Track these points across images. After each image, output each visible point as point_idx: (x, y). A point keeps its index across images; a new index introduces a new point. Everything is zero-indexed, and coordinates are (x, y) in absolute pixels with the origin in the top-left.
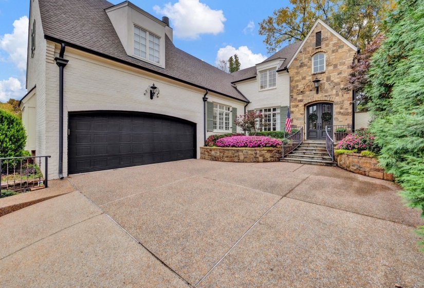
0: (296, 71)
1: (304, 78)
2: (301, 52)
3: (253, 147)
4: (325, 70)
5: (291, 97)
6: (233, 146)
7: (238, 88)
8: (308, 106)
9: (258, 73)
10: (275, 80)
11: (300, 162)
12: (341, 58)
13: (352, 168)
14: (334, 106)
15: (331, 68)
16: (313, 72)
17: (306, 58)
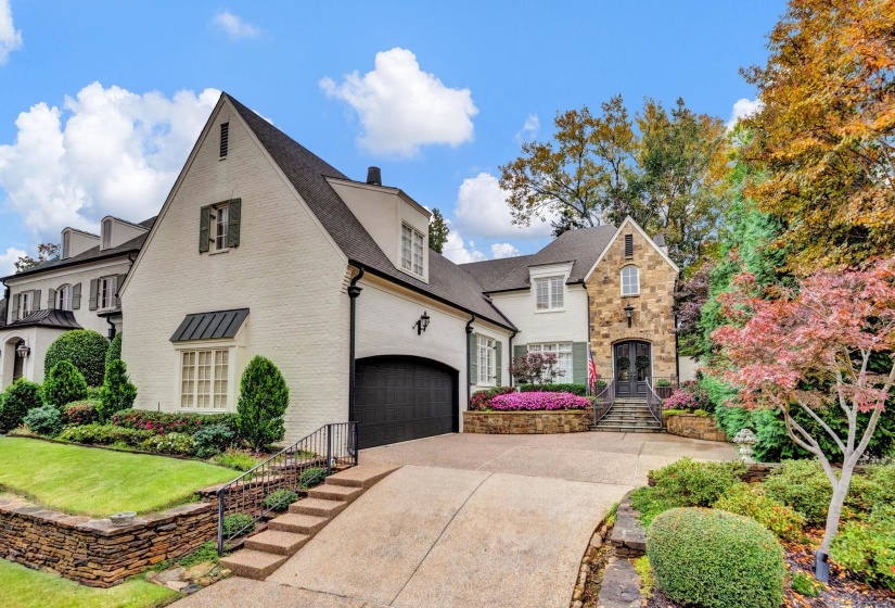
0: (598, 288)
1: (610, 301)
2: (604, 260)
3: (554, 409)
4: (638, 293)
5: (591, 328)
6: (522, 409)
7: (494, 303)
8: (617, 345)
9: (532, 281)
10: (561, 296)
11: (619, 431)
12: (660, 279)
13: (686, 432)
14: (653, 348)
15: (647, 291)
16: (622, 294)
17: (612, 271)
